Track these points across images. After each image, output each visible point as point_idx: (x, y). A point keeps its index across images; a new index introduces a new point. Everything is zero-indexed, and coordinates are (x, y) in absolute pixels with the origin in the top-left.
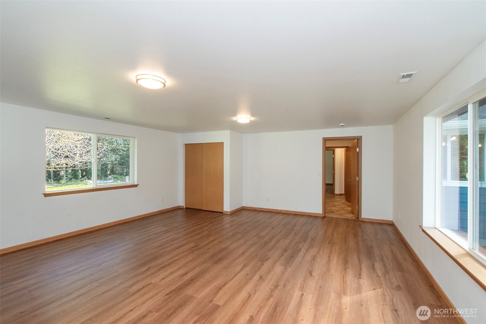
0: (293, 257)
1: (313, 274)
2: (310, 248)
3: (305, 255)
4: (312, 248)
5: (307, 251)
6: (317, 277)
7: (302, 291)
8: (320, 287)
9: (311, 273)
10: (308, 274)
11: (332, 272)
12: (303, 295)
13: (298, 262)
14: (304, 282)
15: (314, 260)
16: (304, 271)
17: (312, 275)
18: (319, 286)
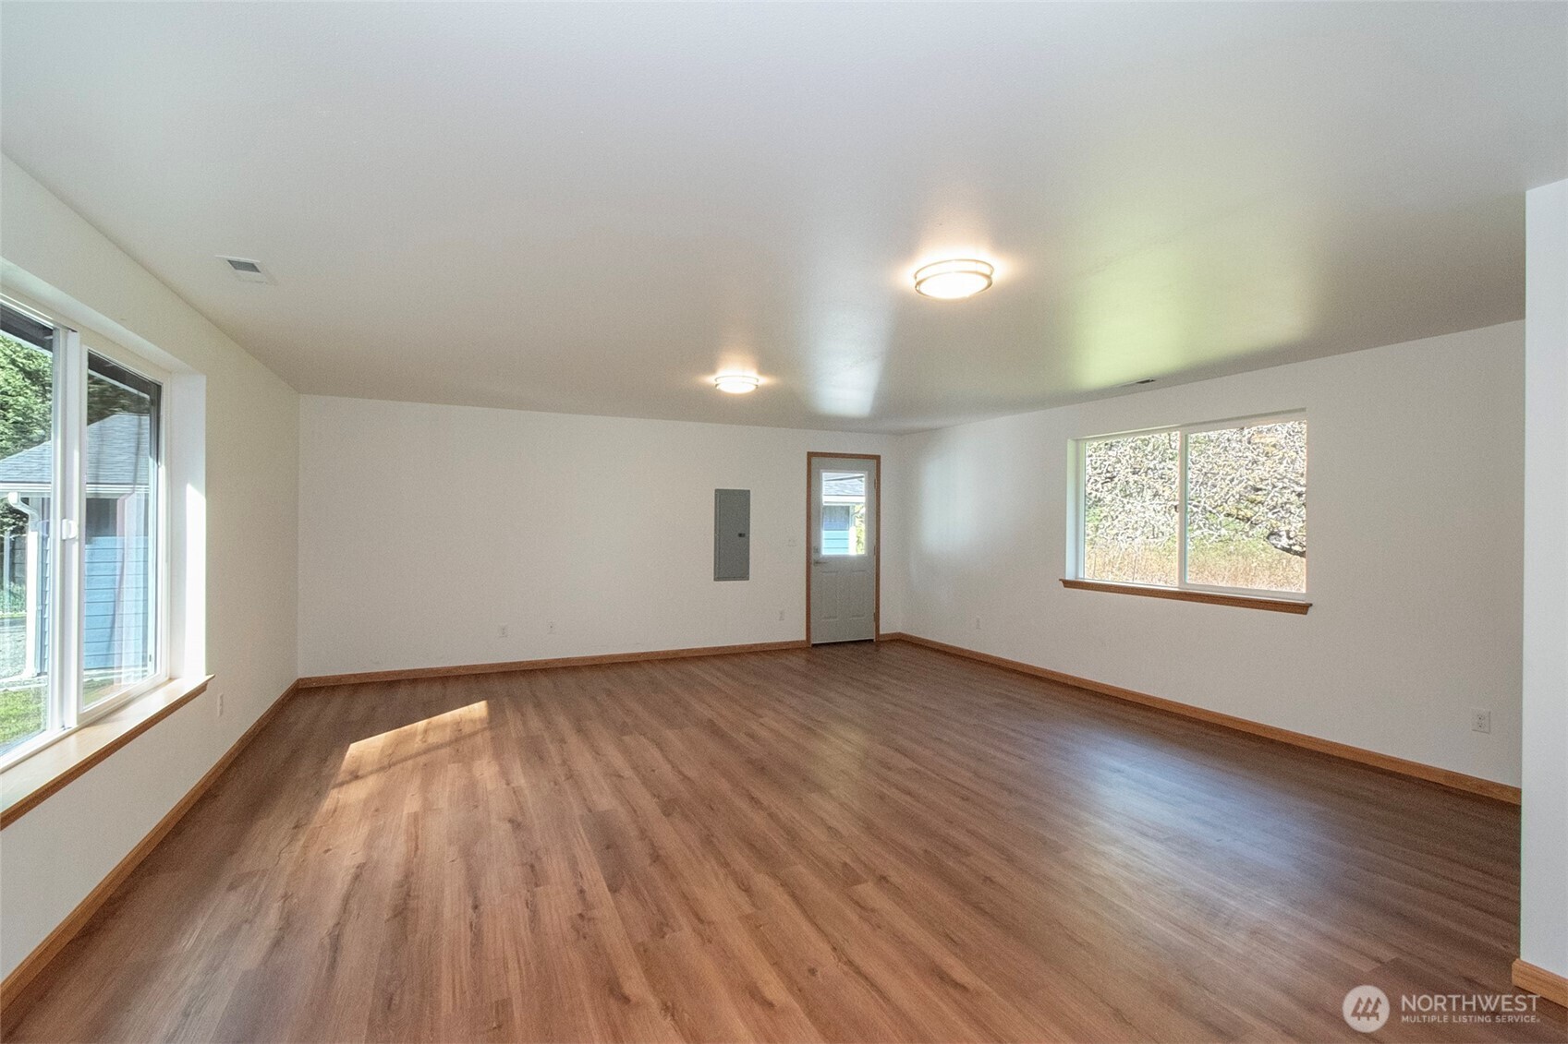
0: (608, 847)
1: (508, 826)
2: (581, 916)
3: (577, 874)
4: (570, 918)
5: (582, 891)
6: (494, 821)
7: (513, 788)
8: (476, 807)
9: (516, 825)
10: (520, 819)
11: (452, 852)
12: (508, 784)
13: (575, 836)
14: (519, 803)
15: (532, 866)
16: (536, 822)
17: (511, 821)
18: (481, 808)
